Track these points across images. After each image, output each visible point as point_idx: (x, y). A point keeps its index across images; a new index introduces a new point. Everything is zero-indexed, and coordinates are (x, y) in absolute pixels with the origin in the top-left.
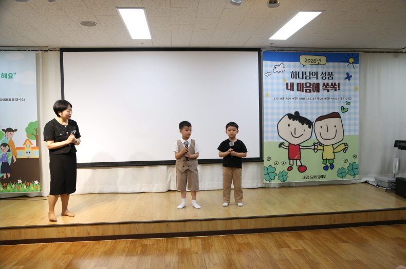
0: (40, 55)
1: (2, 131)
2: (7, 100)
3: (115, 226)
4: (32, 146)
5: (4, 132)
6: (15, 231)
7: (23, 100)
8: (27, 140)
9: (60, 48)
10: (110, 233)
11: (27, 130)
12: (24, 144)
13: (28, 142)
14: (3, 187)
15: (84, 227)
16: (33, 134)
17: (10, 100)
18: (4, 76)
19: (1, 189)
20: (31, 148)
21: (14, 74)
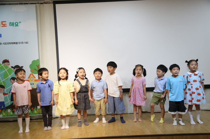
0: (38, 7)
1: (11, 68)
2: (15, 43)
4: (35, 79)
5: (13, 69)
7: (27, 43)
8: (31, 74)
9: (53, 1)
11: (31, 66)
12: (29, 78)
13: (32, 76)
16: (36, 70)
17: (17, 43)
18: (12, 24)
19: (12, 113)
20: (34, 80)
21: (19, 22)
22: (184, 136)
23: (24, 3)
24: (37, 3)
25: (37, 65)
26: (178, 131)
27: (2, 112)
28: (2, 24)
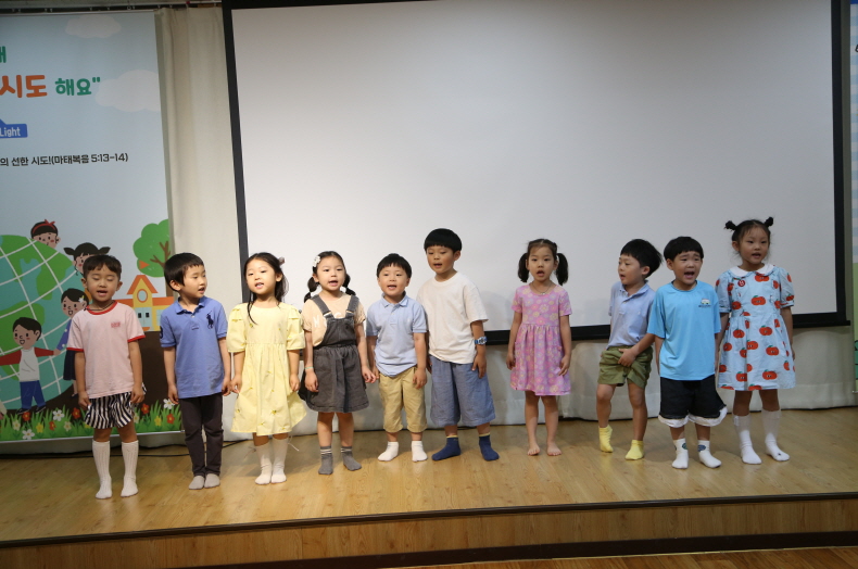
0: (164, 20)
1: (64, 253)
2: (77, 159)
3: (469, 521)
4: (155, 296)
5: (71, 257)
6: (180, 540)
7: (123, 158)
8: (138, 278)
10: (453, 543)
11: (139, 247)
12: (131, 291)
13: (142, 284)
14: (73, 420)
15: (379, 526)
16: (157, 261)
17: (85, 159)
18: (65, 87)
19: (68, 426)
20: (150, 301)
21: (94, 80)
22: (718, 509)
23: (110, 5)
24: (162, 6)
25: (161, 244)
26: (697, 490)
27: (32, 419)
28: (29, 86)
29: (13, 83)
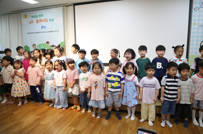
0: (65, 8)
1: (50, 46)
2: (52, 32)
7: (58, 31)
9: (74, 4)
18: (50, 20)
21: (54, 19)
25: (63, 45)
29: (44, 20)
